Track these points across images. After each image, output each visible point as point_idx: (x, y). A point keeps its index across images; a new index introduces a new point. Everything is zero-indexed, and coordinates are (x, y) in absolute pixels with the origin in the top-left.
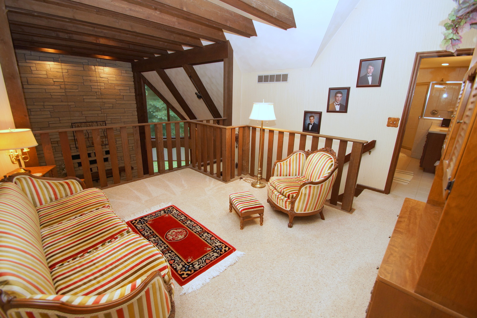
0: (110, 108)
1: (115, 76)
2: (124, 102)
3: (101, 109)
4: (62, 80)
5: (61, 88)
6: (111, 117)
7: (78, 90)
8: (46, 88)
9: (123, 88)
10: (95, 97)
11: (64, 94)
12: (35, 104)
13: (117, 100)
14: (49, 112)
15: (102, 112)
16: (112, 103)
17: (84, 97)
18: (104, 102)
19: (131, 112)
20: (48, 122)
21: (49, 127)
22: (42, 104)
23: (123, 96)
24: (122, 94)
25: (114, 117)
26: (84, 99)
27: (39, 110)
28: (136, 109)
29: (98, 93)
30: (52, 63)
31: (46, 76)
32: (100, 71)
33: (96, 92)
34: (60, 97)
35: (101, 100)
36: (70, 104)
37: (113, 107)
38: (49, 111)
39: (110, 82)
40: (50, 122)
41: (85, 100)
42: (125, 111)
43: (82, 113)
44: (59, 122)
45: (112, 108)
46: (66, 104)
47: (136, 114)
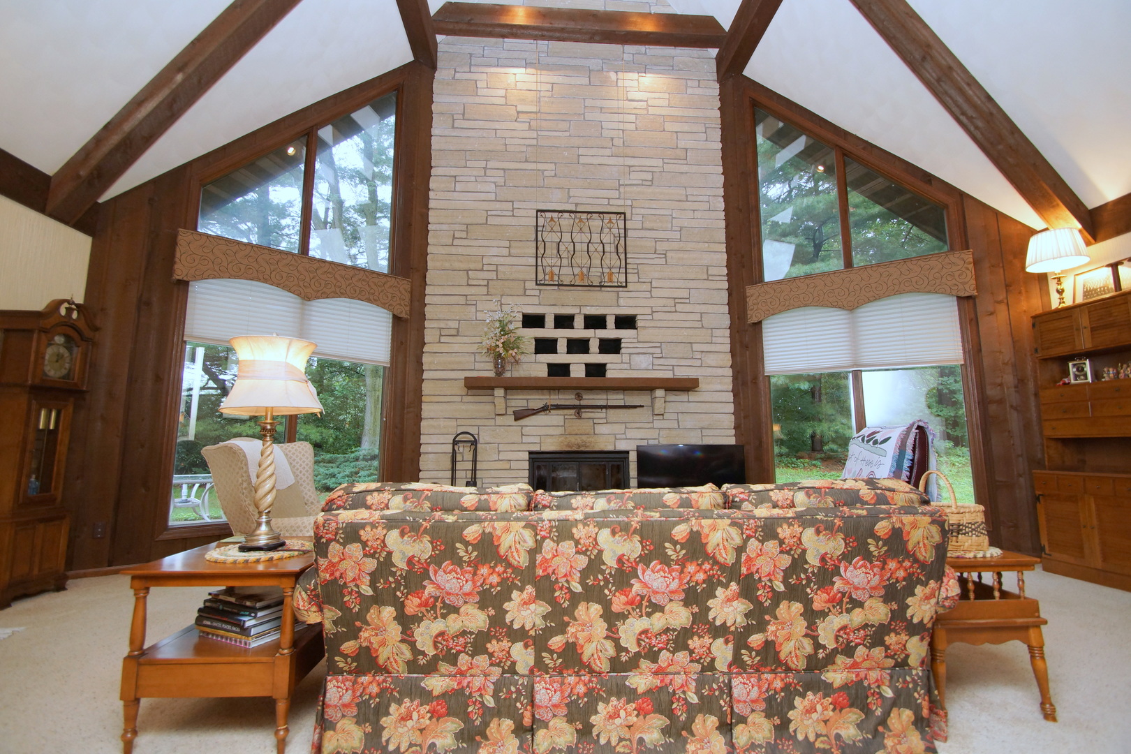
0: (645, 183)
1: (666, 96)
2: (684, 168)
3: (620, 185)
4: (534, 109)
5: (530, 129)
6: (643, 211)
7: (567, 134)
8: (497, 127)
9: (686, 128)
10: (608, 152)
11: (534, 142)
12: (469, 164)
13: (666, 161)
14: (493, 186)
15: (620, 193)
16: (651, 169)
17: (581, 151)
18: (630, 166)
19: (706, 198)
20: (487, 211)
21: (486, 223)
22: (483, 164)
23: (686, 150)
24: (682, 144)
25: (653, 212)
26: (579, 156)
27: (473, 179)
28: (721, 192)
29: (616, 142)
30: (522, 70)
31: (502, 101)
32: (627, 83)
33: (612, 139)
34: (524, 149)
35: (621, 161)
36: (541, 166)
37: (652, 181)
38: (495, 183)
39: (651, 111)
40: (489, 213)
41: (582, 160)
42: (687, 196)
43: (569, 192)
44: (511, 213)
45: (650, 183)
46: (533, 166)
47: (722, 206)
